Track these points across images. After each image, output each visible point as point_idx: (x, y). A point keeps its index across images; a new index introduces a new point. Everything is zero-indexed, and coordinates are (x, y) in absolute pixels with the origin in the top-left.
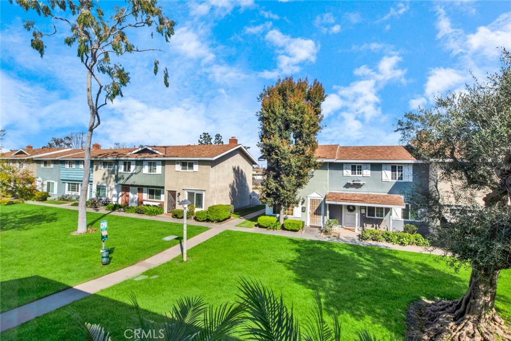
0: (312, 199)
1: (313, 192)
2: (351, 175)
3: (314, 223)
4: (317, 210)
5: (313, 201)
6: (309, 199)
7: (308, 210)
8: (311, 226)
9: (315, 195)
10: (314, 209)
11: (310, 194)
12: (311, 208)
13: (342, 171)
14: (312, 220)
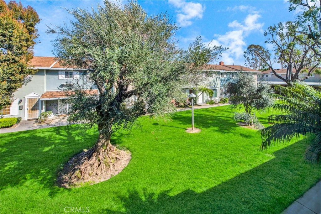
0: (30, 99)
1: (31, 93)
2: (64, 78)
3: (32, 116)
4: (34, 106)
5: (30, 100)
6: (26, 99)
7: (26, 107)
8: (29, 120)
9: (32, 95)
10: (32, 105)
11: (28, 95)
12: (29, 106)
13: (57, 76)
14: (29, 115)
